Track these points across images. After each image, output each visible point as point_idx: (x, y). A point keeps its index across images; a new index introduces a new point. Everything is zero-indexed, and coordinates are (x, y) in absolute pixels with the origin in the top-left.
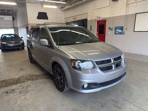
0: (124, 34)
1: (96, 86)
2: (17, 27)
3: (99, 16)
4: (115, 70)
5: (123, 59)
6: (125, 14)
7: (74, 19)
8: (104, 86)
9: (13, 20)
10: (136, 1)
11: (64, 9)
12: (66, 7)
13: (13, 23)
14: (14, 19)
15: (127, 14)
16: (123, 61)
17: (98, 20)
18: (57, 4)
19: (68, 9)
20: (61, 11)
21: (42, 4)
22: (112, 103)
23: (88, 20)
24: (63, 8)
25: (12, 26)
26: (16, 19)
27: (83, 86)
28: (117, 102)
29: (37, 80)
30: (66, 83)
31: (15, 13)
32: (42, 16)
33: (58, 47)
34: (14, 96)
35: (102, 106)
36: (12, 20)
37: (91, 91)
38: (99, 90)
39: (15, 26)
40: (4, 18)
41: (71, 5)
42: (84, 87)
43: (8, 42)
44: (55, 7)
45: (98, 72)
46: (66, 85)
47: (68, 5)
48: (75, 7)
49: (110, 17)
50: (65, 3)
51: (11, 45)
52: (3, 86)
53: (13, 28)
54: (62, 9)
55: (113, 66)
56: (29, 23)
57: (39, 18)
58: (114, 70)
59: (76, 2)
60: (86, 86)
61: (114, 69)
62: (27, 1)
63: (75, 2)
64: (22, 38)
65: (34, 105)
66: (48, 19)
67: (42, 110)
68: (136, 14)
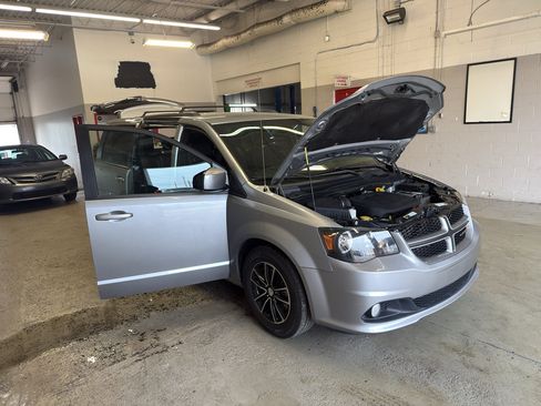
0: (433, 132)
1: (404, 309)
2: (31, 119)
3: (343, 74)
4: (454, 254)
5: (470, 219)
6: (432, 67)
7: (250, 83)
8: (427, 307)
9: (11, 93)
10: (470, 27)
11: (211, 48)
12: (220, 44)
13: (11, 105)
14: (15, 87)
15: (438, 67)
16: (470, 225)
17: (339, 86)
18: (186, 33)
19: (227, 49)
20: (202, 55)
21: (131, 34)
22: (456, 357)
23: (302, 87)
24: (208, 45)
25: (11, 115)
26: (27, 89)
27: (368, 314)
28: (470, 355)
29: (179, 308)
30: (304, 306)
31: (22, 64)
32: (135, 74)
33: (265, 190)
34: (125, 367)
35: (431, 371)
36: (9, 91)
38: (413, 320)
39: (23, 113)
41: (239, 34)
42: (371, 317)
43: (15, 178)
44: (187, 44)
45: (410, 265)
46: (304, 314)
47: (227, 37)
48: (252, 42)
49: (381, 75)
50: (218, 28)
51: (24, 189)
52: (64, 338)
53: (16, 121)
54: (203, 49)
55: (449, 241)
56: (86, 102)
57: (121, 82)
58: (451, 255)
59: (258, 24)
60: (375, 312)
61: (450, 250)
62: (74, 23)
63: (253, 27)
64: (65, 157)
65: (208, 390)
66: (154, 86)
67: (243, 402)
68: (469, 65)
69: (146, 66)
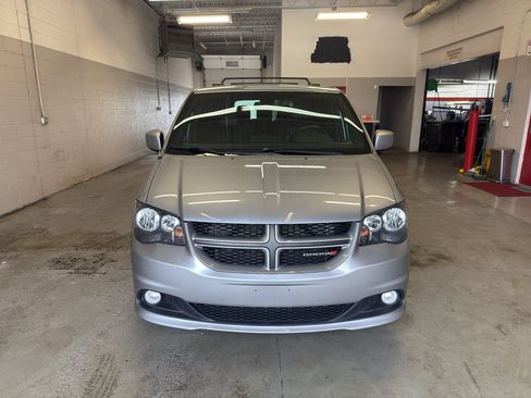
7: (451, 55)
9: (261, 70)
11: (416, 17)
12: (423, 11)
14: (264, 64)
18: (393, 3)
20: (408, 25)
24: (413, 14)
26: (272, 65)
32: (332, 49)
36: (259, 67)
37: (175, 323)
38: (192, 326)
40: (240, 62)
44: (363, 15)
54: (410, 19)
57: (317, 57)
60: (153, 298)
61: (267, 265)
62: (284, 4)
66: (349, 61)
69: (344, 41)
